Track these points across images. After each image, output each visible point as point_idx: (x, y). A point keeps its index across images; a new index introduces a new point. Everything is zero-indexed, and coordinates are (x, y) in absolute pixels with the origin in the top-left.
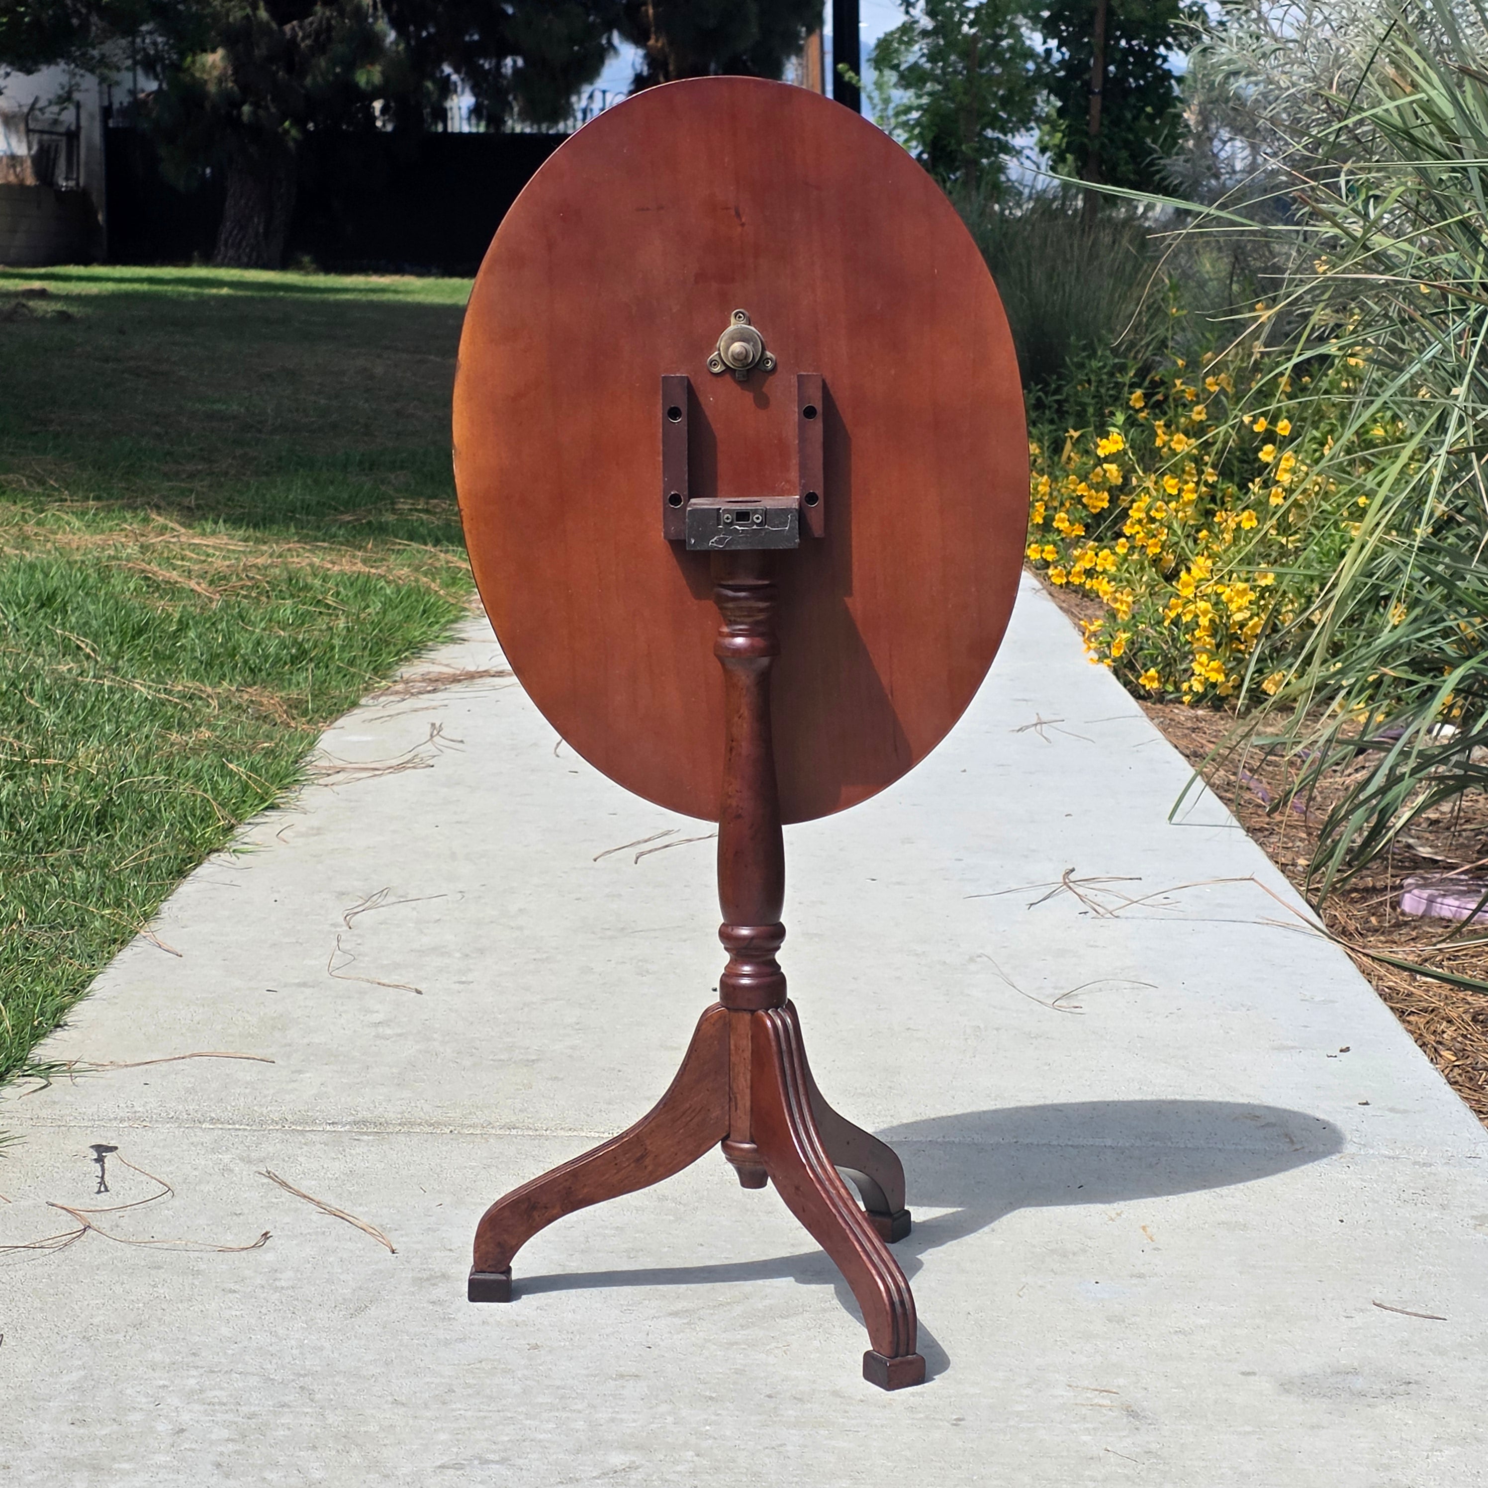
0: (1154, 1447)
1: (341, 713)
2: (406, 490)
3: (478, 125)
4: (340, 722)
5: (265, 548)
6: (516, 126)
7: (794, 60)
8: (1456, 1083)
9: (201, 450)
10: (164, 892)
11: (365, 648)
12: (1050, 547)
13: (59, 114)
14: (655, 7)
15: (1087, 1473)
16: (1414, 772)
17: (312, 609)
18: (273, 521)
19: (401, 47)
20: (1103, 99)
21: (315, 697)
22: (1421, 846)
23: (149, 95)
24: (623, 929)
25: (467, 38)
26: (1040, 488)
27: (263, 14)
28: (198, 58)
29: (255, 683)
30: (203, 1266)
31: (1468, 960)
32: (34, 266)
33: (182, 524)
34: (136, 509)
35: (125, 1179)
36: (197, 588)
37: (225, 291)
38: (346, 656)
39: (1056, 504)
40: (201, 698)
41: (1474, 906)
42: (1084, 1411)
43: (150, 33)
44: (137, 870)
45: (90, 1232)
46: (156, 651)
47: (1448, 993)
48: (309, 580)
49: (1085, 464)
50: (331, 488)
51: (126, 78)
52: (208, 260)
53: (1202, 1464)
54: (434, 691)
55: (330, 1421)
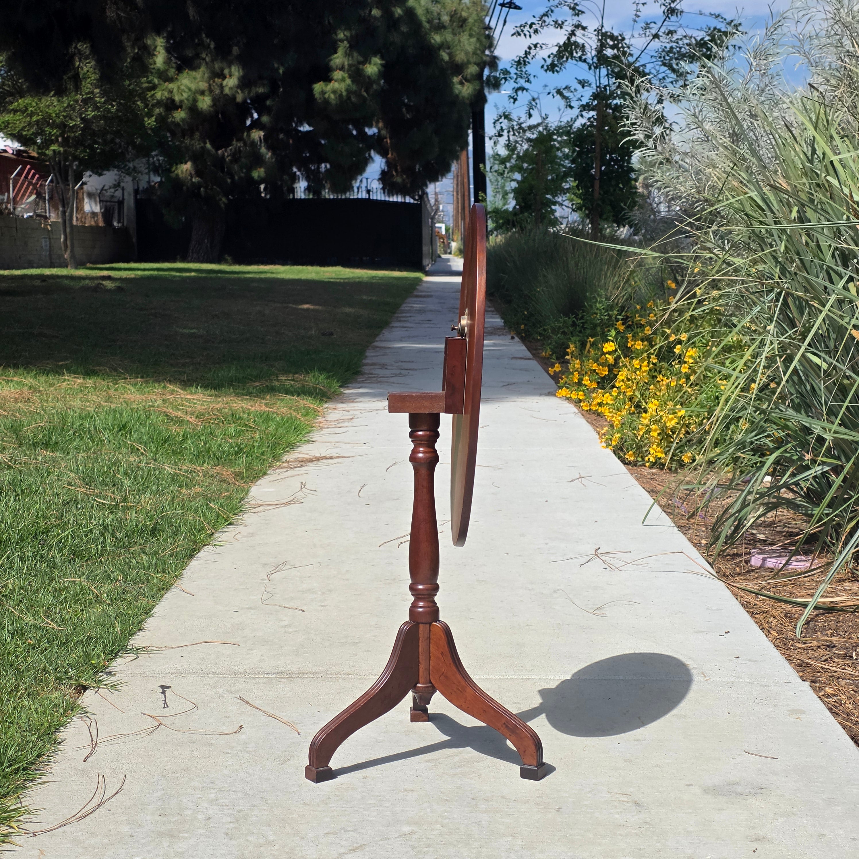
0: (648, 820)
1: (259, 478)
2: (283, 370)
3: (309, 195)
4: (259, 482)
5: (220, 399)
6: (327, 194)
7: (455, 162)
8: (778, 646)
9: (187, 352)
10: (184, 566)
11: (268, 447)
12: (581, 393)
13: (114, 193)
14: (390, 139)
15: (618, 832)
16: (755, 501)
17: (243, 428)
18: (222, 386)
19: (274, 160)
20: (600, 182)
21: (247, 470)
22: (759, 534)
23: (156, 183)
24: (394, 579)
25: (304, 155)
26: (576, 365)
27: (208, 146)
28: (179, 166)
29: (219, 465)
30: (213, 742)
31: (781, 588)
32: (103, 263)
33: (182, 389)
34: (160, 382)
35: (175, 701)
36: (190, 420)
37: (193, 274)
38: (260, 451)
39: (584, 373)
40: (195, 472)
41: (784, 562)
42: (616, 803)
43: (157, 155)
44: (171, 555)
45: (161, 726)
46: (173, 450)
47: (773, 603)
48: (241, 415)
49: (596, 354)
50: (249, 370)
51: (146, 178)
52: (184, 259)
53: (670, 827)
54: (301, 466)
55: (275, 813)
